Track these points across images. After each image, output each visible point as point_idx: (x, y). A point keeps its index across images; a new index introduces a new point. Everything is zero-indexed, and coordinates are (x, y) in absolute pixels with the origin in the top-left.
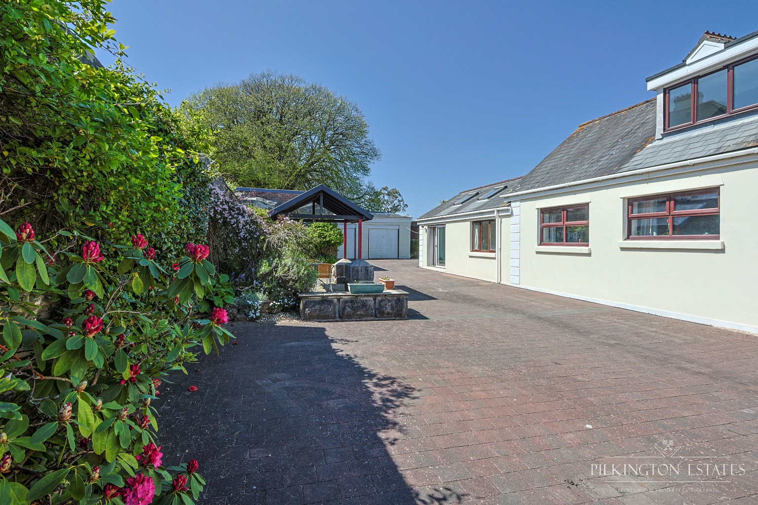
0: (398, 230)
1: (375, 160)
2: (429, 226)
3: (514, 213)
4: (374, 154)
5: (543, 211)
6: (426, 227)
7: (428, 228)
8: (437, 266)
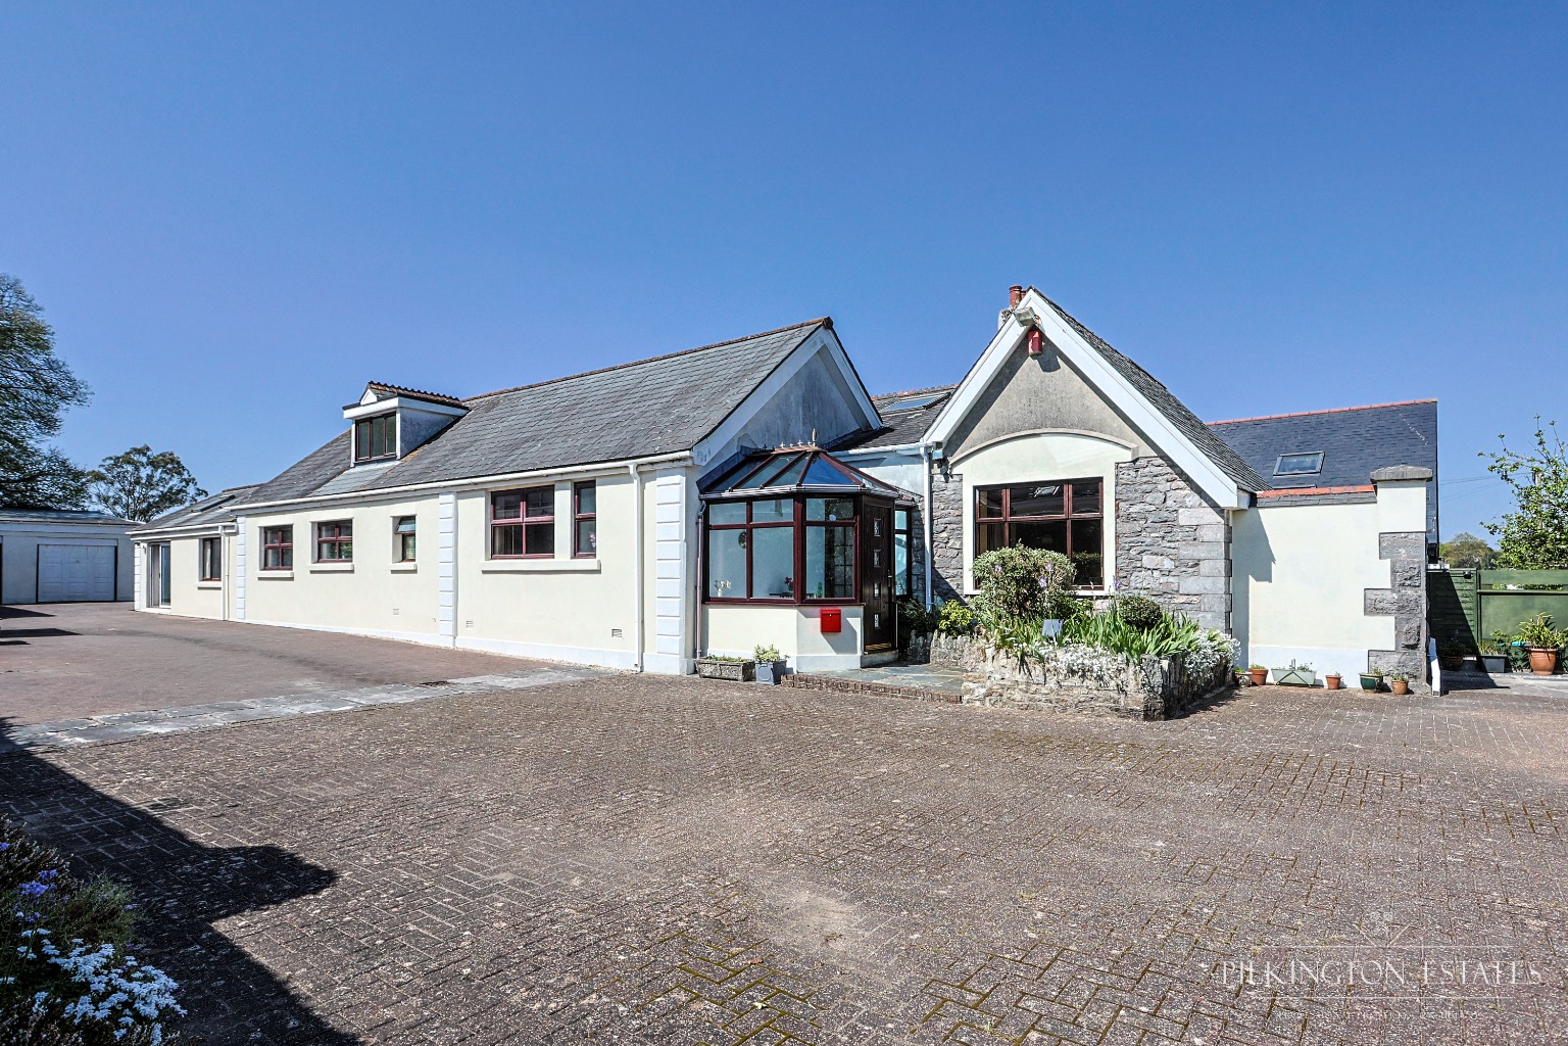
0: (116, 548)
1: (73, 406)
2: (150, 542)
3: (240, 531)
4: (70, 391)
5: (266, 530)
6: (146, 545)
7: (149, 546)
8: (161, 606)
